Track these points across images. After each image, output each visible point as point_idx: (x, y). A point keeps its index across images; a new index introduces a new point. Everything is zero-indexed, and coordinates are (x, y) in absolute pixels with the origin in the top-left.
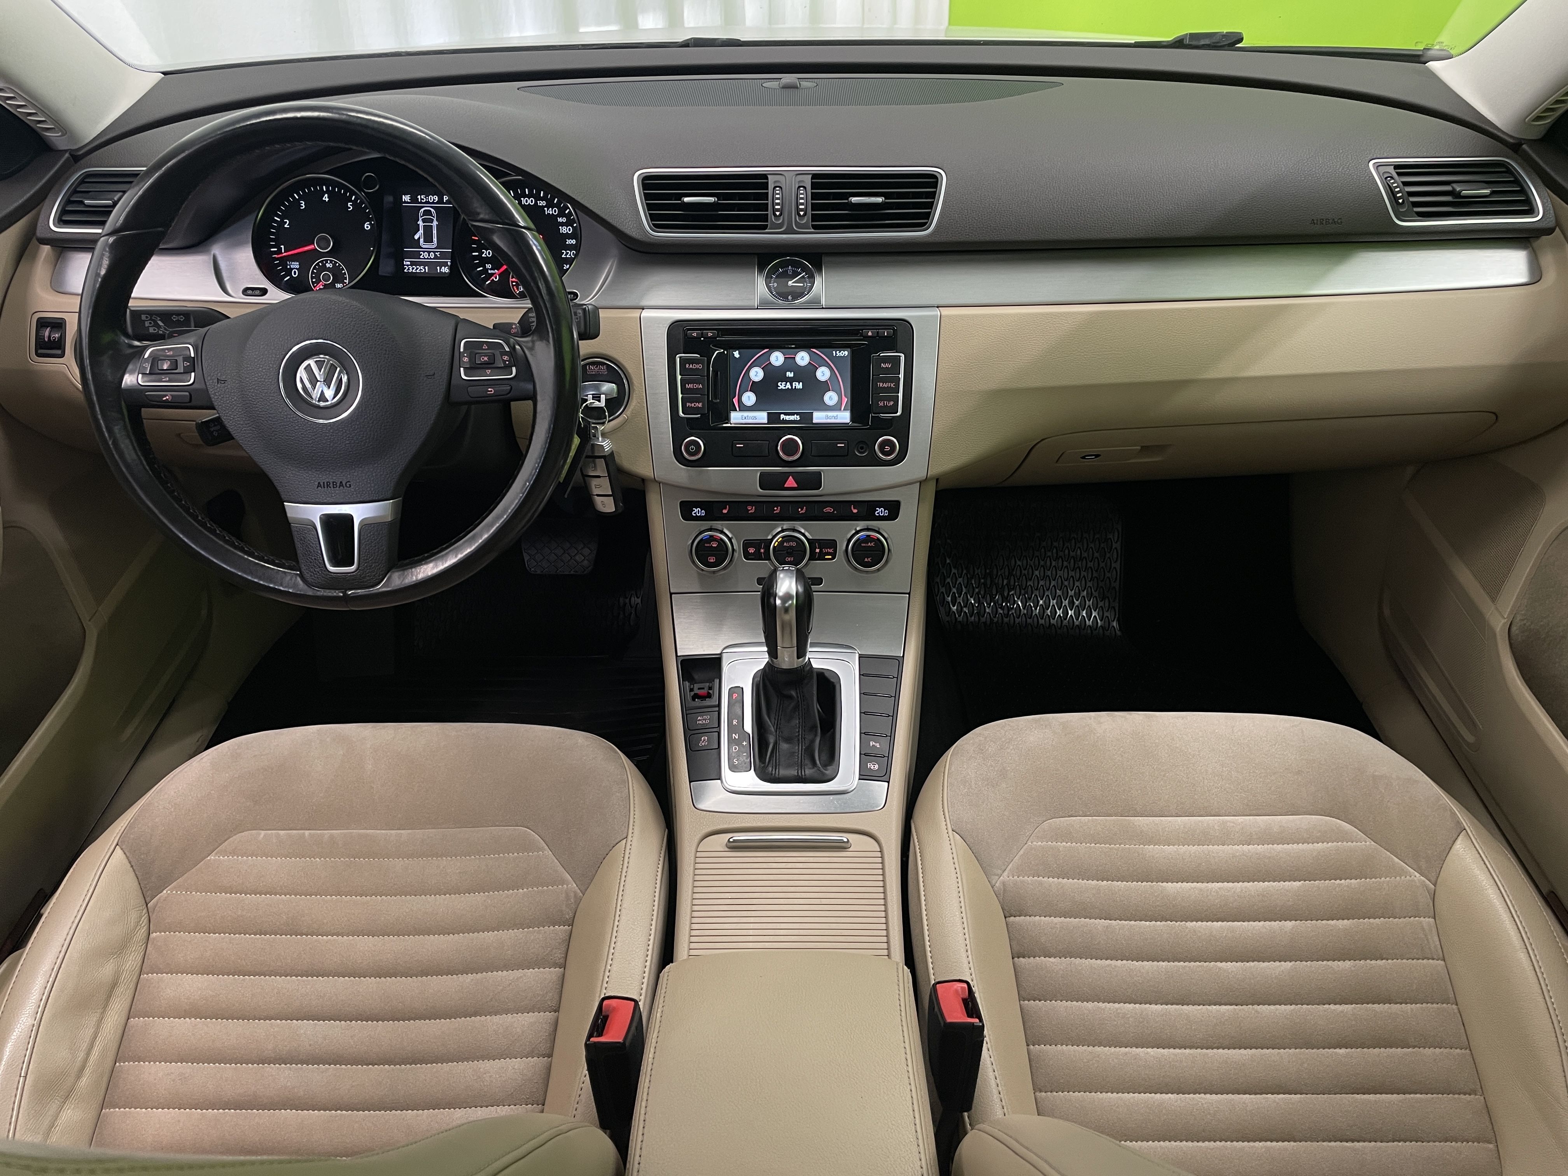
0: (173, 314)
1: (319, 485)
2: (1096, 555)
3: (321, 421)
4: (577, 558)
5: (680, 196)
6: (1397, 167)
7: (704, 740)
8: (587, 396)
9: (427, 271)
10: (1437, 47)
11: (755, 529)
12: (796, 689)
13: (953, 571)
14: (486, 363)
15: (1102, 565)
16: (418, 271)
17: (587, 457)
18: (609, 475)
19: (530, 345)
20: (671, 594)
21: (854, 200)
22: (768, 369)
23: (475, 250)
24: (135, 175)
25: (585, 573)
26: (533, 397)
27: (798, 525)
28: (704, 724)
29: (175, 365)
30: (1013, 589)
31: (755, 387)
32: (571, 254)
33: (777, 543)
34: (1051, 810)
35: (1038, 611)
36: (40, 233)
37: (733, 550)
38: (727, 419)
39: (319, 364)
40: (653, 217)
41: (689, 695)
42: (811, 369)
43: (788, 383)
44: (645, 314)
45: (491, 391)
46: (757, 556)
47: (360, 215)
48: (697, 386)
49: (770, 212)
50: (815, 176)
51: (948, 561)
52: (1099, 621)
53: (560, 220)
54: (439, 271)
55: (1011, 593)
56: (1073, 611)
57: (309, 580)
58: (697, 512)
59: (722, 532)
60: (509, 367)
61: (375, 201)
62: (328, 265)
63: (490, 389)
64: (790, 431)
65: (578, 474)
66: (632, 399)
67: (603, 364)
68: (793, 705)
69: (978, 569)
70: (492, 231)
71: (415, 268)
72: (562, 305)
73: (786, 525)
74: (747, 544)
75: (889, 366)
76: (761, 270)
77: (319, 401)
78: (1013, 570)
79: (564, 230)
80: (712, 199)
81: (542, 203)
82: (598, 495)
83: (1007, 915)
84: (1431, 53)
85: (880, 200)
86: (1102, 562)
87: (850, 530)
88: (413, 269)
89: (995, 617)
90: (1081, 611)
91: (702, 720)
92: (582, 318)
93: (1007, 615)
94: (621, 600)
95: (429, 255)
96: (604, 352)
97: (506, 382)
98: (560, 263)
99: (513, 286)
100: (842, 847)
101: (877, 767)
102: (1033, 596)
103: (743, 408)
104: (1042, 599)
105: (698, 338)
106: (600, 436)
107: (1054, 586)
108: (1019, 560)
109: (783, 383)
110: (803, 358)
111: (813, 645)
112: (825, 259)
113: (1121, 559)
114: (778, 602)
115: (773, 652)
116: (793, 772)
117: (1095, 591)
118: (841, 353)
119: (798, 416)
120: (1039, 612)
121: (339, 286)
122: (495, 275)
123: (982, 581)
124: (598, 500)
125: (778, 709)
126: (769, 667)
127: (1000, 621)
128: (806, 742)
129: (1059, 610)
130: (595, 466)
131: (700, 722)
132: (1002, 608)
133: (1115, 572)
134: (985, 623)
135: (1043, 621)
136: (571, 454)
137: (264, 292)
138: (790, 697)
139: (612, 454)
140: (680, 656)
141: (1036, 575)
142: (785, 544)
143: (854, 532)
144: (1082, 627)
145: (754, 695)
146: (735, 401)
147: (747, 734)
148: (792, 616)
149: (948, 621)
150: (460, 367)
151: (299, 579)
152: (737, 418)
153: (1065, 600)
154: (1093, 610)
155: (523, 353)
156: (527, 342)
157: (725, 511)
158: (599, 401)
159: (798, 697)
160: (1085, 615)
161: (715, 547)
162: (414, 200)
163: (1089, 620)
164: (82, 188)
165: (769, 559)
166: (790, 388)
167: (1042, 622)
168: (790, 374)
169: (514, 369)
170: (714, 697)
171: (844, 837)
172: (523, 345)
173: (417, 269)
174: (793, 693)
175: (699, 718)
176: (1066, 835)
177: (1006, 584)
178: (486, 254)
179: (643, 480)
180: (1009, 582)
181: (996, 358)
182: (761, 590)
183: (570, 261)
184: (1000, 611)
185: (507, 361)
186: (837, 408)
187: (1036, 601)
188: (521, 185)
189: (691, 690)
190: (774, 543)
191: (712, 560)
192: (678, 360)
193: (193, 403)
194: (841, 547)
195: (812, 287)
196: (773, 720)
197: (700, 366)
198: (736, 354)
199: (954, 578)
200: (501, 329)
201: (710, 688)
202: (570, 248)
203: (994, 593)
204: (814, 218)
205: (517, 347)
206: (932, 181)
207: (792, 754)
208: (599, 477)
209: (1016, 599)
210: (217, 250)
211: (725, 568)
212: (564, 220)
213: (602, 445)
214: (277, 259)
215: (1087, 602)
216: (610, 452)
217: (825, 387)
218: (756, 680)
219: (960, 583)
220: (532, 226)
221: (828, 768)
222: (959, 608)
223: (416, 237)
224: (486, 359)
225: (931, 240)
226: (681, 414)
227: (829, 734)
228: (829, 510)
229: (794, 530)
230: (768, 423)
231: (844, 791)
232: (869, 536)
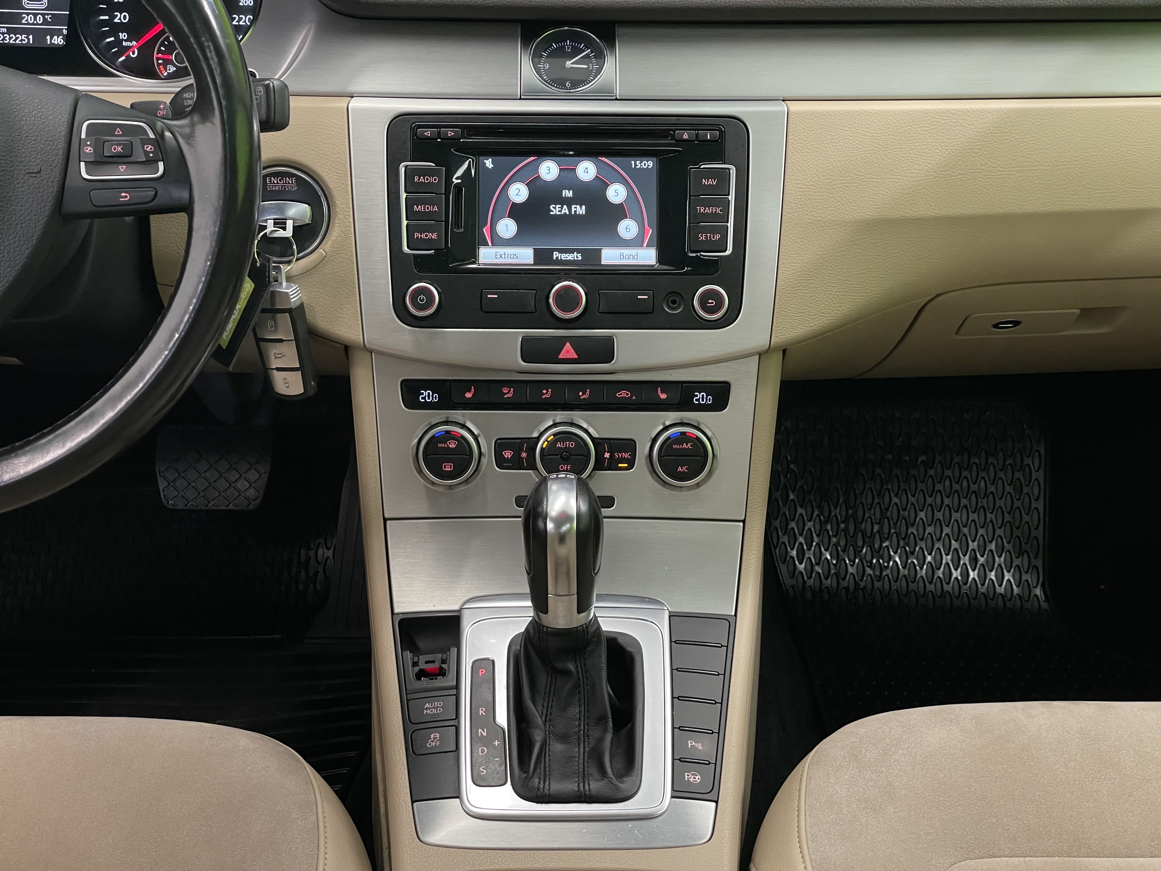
2: (1008, 489)
4: (239, 485)
7: (434, 738)
8: (266, 221)
9: (31, 42)
11: (513, 423)
12: (576, 661)
13: (800, 511)
14: (119, 156)
15: (1017, 504)
16: (17, 42)
17: (264, 311)
18: (297, 339)
19: (187, 130)
20: (385, 520)
22: (535, 185)
23: (103, 12)
25: (251, 507)
26: (188, 209)
27: (577, 416)
28: (434, 714)
30: (887, 539)
31: (516, 212)
32: (246, 20)
33: (546, 443)
34: (962, 848)
35: (924, 571)
37: (480, 453)
38: (473, 256)
41: (411, 672)
42: (599, 186)
43: (565, 207)
44: (355, 103)
45: (126, 197)
46: (516, 464)
48: (431, 208)
51: (792, 497)
52: (1014, 587)
54: (49, 43)
55: (884, 545)
56: (976, 572)
58: (426, 395)
59: (464, 426)
60: (155, 161)
63: (123, 194)
64: (567, 274)
65: (249, 337)
66: (333, 226)
67: (292, 175)
68: (570, 684)
69: (835, 508)
71: (14, 38)
73: (560, 416)
74: (501, 445)
75: (713, 182)
76: (527, 40)
78: (887, 509)
82: (278, 369)
86: (1018, 500)
87: (657, 426)
88: (10, 38)
89: (861, 580)
90: (988, 571)
91: (431, 708)
92: (264, 99)
93: (880, 578)
94: (303, 551)
95: (35, 19)
96: (293, 158)
97: (150, 184)
99: (159, 64)
101: (698, 778)
102: (917, 549)
103: (498, 241)
104: (930, 554)
105: (433, 139)
106: (284, 280)
107: (947, 534)
108: (896, 496)
109: (558, 206)
110: (586, 170)
111: (601, 598)
112: (619, 31)
113: (1045, 496)
114: (550, 526)
115: (541, 606)
116: (570, 786)
117: (1008, 543)
118: (643, 164)
119: (579, 255)
120: (926, 573)
122: (132, 49)
123: (842, 526)
124: (278, 377)
125: (547, 692)
126: (534, 629)
127: (869, 587)
128: (591, 741)
129: (956, 570)
130: (276, 325)
131: (427, 712)
132: (871, 566)
133: (1037, 515)
134: (847, 589)
135: (933, 586)
136: (238, 307)
138: (567, 673)
139: (301, 307)
140: (398, 614)
141: (922, 519)
142: (558, 445)
143: (661, 427)
144: (991, 596)
145: (511, 670)
146: (486, 230)
147: (500, 730)
148: (571, 547)
149: (793, 586)
150: (80, 161)
152: (488, 256)
153: (965, 555)
154: (1005, 571)
155: (174, 142)
156: (181, 126)
157: (468, 395)
158: (284, 229)
159: (578, 673)
160: (994, 579)
161: (452, 449)
163: (1000, 586)
165: (534, 468)
166: (568, 213)
167: (930, 587)
168: (568, 194)
169: (161, 165)
170: (450, 675)
172: (176, 130)
173: (17, 38)
174: (571, 667)
175: (427, 705)
177: (878, 532)
178: (120, 19)
179: (347, 349)
180: (881, 529)
181: (870, 174)
182: (521, 514)
183: (244, 30)
184: (869, 571)
185: (152, 152)
186: (636, 242)
187: (922, 557)
189: (415, 664)
190: (542, 444)
191: (448, 468)
192: (402, 170)
194: (642, 450)
195: (599, 71)
196: (540, 708)
197: (433, 180)
198: (489, 163)
199: (801, 523)
200: (143, 110)
201: (444, 661)
202: (246, 10)
203: (860, 543)
205: (168, 134)
207: (569, 759)
208: (280, 341)
209: (892, 553)
211: (466, 481)
213: (287, 293)
215: (997, 558)
216: (298, 304)
217: (618, 212)
218: (514, 648)
219: (810, 529)
221: (625, 779)
222: (809, 567)
224: (119, 149)
226: (405, 248)
227: (624, 731)
228: (624, 394)
229: (572, 424)
230: (534, 264)
231: (649, 815)
232: (683, 434)
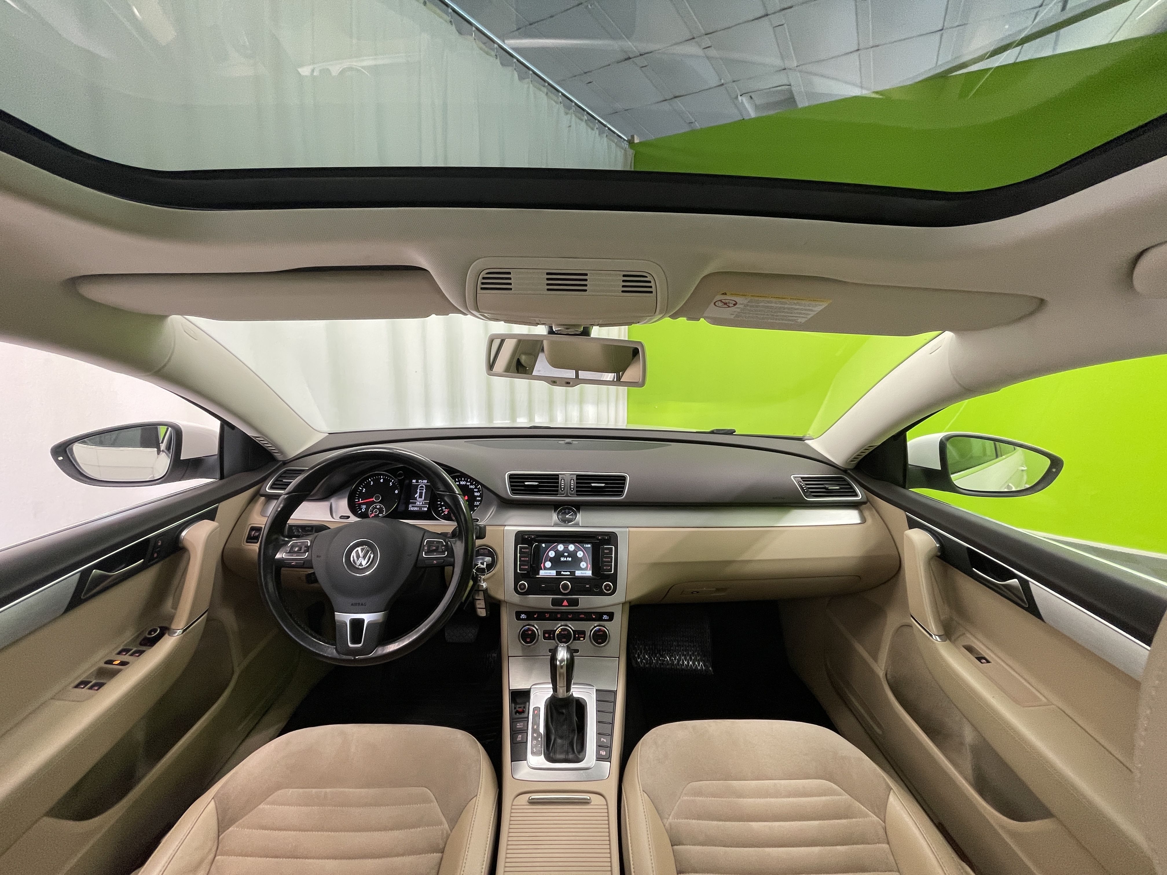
0: (306, 527)
1: (352, 605)
2: (699, 635)
3: (358, 575)
4: (469, 635)
5: (524, 482)
6: (802, 478)
7: (520, 737)
8: (478, 562)
9: (418, 510)
10: (808, 436)
11: (549, 625)
12: (566, 708)
13: (638, 642)
14: (434, 550)
15: (703, 640)
17: (475, 590)
18: (484, 599)
19: (454, 542)
20: (509, 657)
21: (593, 485)
22: (557, 552)
23: (438, 502)
24: (303, 471)
25: (472, 642)
26: (453, 565)
27: (568, 623)
28: (520, 728)
29: (300, 549)
30: (665, 651)
31: (551, 560)
32: (478, 503)
36: (262, 492)
37: (538, 635)
38: (538, 573)
39: (362, 550)
40: (512, 490)
41: (514, 711)
42: (575, 553)
43: (565, 558)
44: (506, 528)
46: (549, 638)
47: (394, 487)
48: (526, 559)
49: (559, 488)
50: (578, 475)
52: (703, 667)
53: (475, 490)
54: (423, 510)
55: (664, 653)
56: (692, 662)
57: (339, 650)
58: (523, 616)
59: (534, 626)
60: (444, 552)
61: (401, 482)
62: (377, 507)
63: (436, 561)
64: (566, 579)
65: (471, 598)
66: (498, 564)
67: (486, 549)
68: (564, 717)
69: (649, 641)
70: (444, 495)
72: (470, 525)
73: (563, 623)
74: (545, 632)
75: (608, 551)
76: (555, 511)
77: (359, 566)
78: (664, 641)
79: (476, 494)
80: (537, 483)
81: (469, 484)
82: (479, 608)
83: (673, 844)
84: (806, 438)
85: (603, 485)
86: (703, 638)
87: (592, 626)
88: (412, 509)
89: (657, 665)
90: (695, 662)
91: (519, 725)
92: (478, 530)
93: (663, 664)
95: (420, 503)
96: (487, 544)
97: (442, 558)
98: (471, 507)
99: (451, 517)
100: (586, 802)
101: (604, 753)
102: (674, 654)
103: (545, 569)
104: (677, 656)
105: (528, 538)
106: (482, 581)
107: (682, 650)
108: (667, 637)
109: (563, 558)
110: (571, 547)
111: (574, 684)
112: (581, 507)
113: (710, 637)
114: (558, 663)
115: (555, 689)
116: (562, 756)
117: (701, 652)
118: (588, 546)
119: (569, 573)
120: (677, 663)
121: (380, 515)
122: (445, 512)
123: (651, 647)
124: (479, 610)
125: (556, 720)
126: (553, 697)
127: (660, 667)
128: (570, 739)
129: (686, 661)
130: (479, 595)
131: (518, 727)
132: (660, 660)
133: (708, 644)
134: (653, 668)
136: (468, 589)
137: (348, 517)
138: (563, 713)
139: (487, 589)
140: (511, 690)
141: (674, 645)
142: (562, 633)
144: (696, 670)
145: (545, 711)
146: (542, 565)
147: (541, 734)
148: (564, 670)
149: (636, 667)
150: (423, 551)
151: (334, 650)
152: (542, 573)
153: (688, 657)
154: (700, 662)
155: (451, 545)
156: (453, 541)
157: (535, 616)
158: (483, 565)
159: (566, 713)
160: (697, 664)
161: (530, 634)
162: (417, 482)
163: (699, 667)
164: (284, 475)
165: (555, 640)
166: (566, 560)
167: (678, 667)
168: (566, 554)
169: (446, 552)
170: (526, 713)
171: (586, 796)
172: (451, 542)
173: (414, 509)
174: (564, 711)
175: (518, 724)
176: (699, 793)
177: (661, 649)
178: (442, 504)
179: (499, 601)
180: (663, 648)
181: (652, 549)
182: (550, 656)
183: (477, 506)
184: (660, 662)
185: (444, 549)
186: (586, 569)
187: (675, 657)
188: (458, 477)
189: (515, 708)
190: (557, 632)
191: (528, 640)
192: (519, 547)
193: (305, 566)
194: (587, 634)
195: (576, 518)
196: (554, 727)
197: (527, 550)
198: (544, 545)
199: (639, 646)
200: (444, 535)
201: (524, 708)
202: (478, 501)
203: (656, 653)
204: (577, 491)
205: (449, 543)
206: (624, 478)
207: (563, 745)
208: (480, 599)
209: (666, 656)
210: (333, 500)
211: (534, 644)
212: (477, 490)
213: (483, 585)
214: (357, 504)
215: (698, 658)
217: (581, 560)
218: (546, 703)
219: (641, 648)
220: (461, 493)
221: (580, 754)
222: (641, 660)
223: (416, 496)
224: (435, 548)
225: (624, 501)
226: (518, 571)
227: (581, 734)
228: (582, 616)
229: (567, 626)
230: (556, 575)
231: (588, 767)
232: (600, 629)
